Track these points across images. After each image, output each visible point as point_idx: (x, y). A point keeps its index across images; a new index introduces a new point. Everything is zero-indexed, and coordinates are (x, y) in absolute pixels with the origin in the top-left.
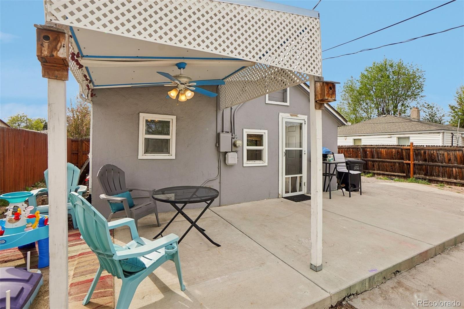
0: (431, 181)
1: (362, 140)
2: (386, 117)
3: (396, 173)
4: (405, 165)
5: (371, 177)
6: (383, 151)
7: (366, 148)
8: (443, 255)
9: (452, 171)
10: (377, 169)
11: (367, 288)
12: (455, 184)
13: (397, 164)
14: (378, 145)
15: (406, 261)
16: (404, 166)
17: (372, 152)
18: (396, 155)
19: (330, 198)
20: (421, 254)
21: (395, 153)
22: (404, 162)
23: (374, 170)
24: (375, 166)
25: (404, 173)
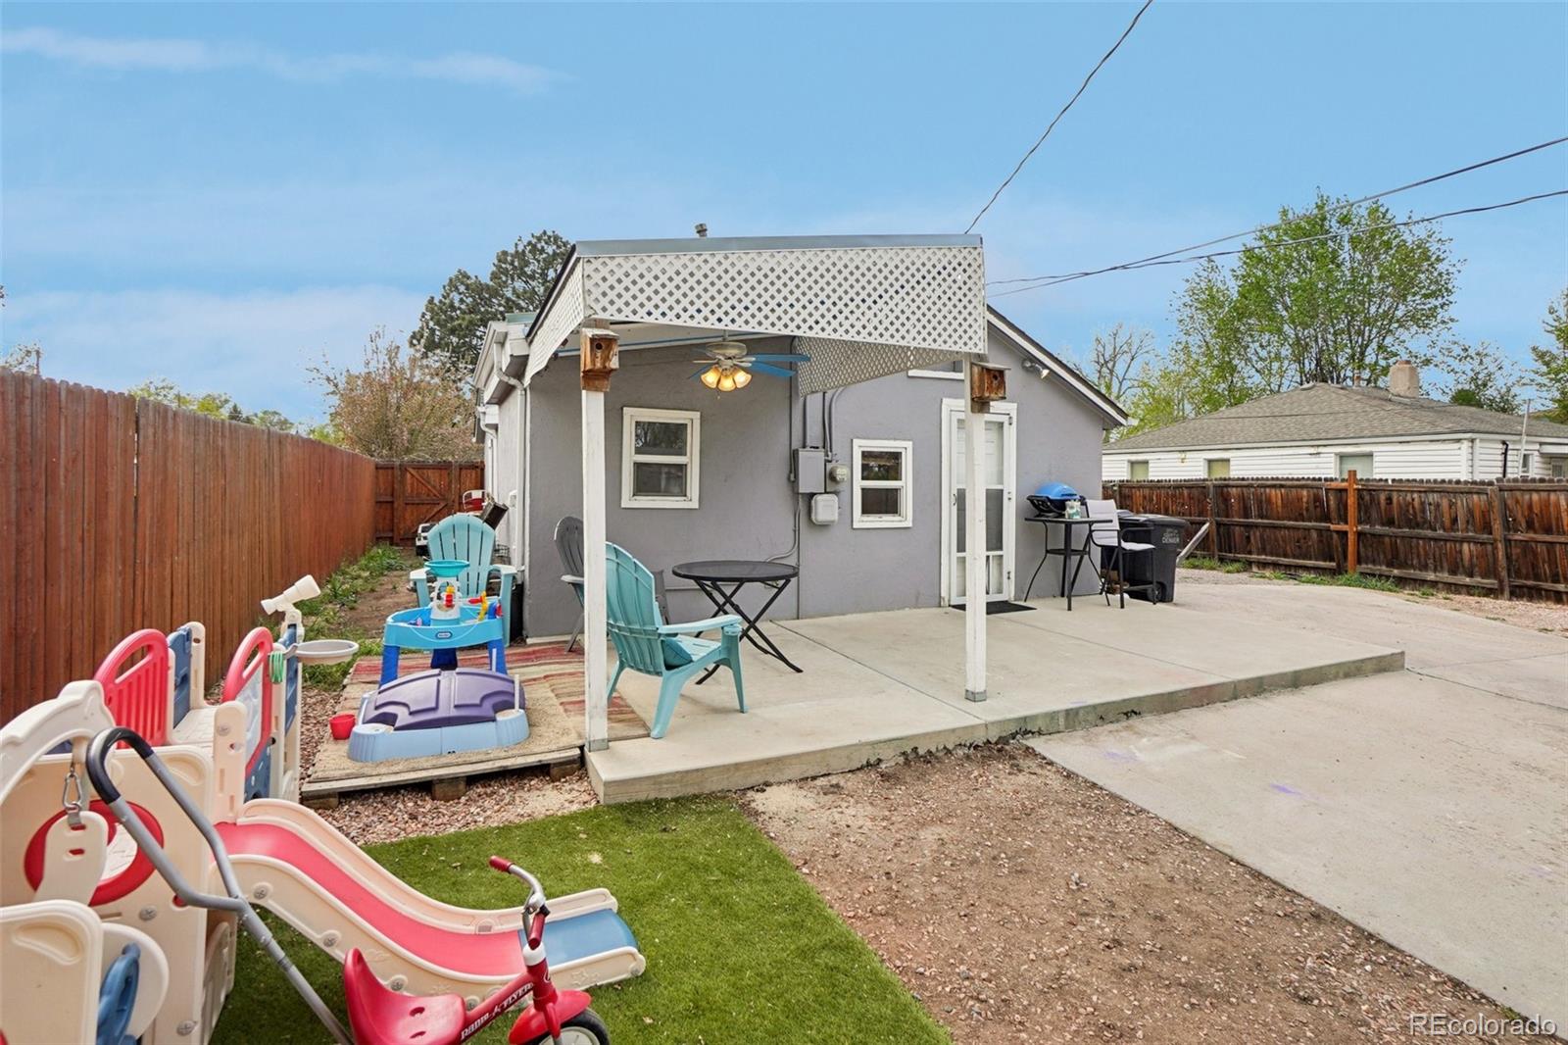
0: (1401, 582)
1: (1232, 463)
2: (1312, 392)
3: (1310, 559)
4: (1335, 536)
5: (1238, 572)
6: (1276, 495)
7: (1227, 486)
8: (1252, 699)
9: (1461, 552)
10: (1258, 549)
11: (1062, 728)
12: (1470, 590)
13: (1314, 535)
14: (1262, 479)
15: (1153, 696)
16: (1331, 536)
17: (1243, 499)
18: (1312, 508)
20: (1194, 690)
21: (1307, 503)
22: (1332, 527)
23: (1250, 553)
24: (1252, 538)
25: (1332, 559)
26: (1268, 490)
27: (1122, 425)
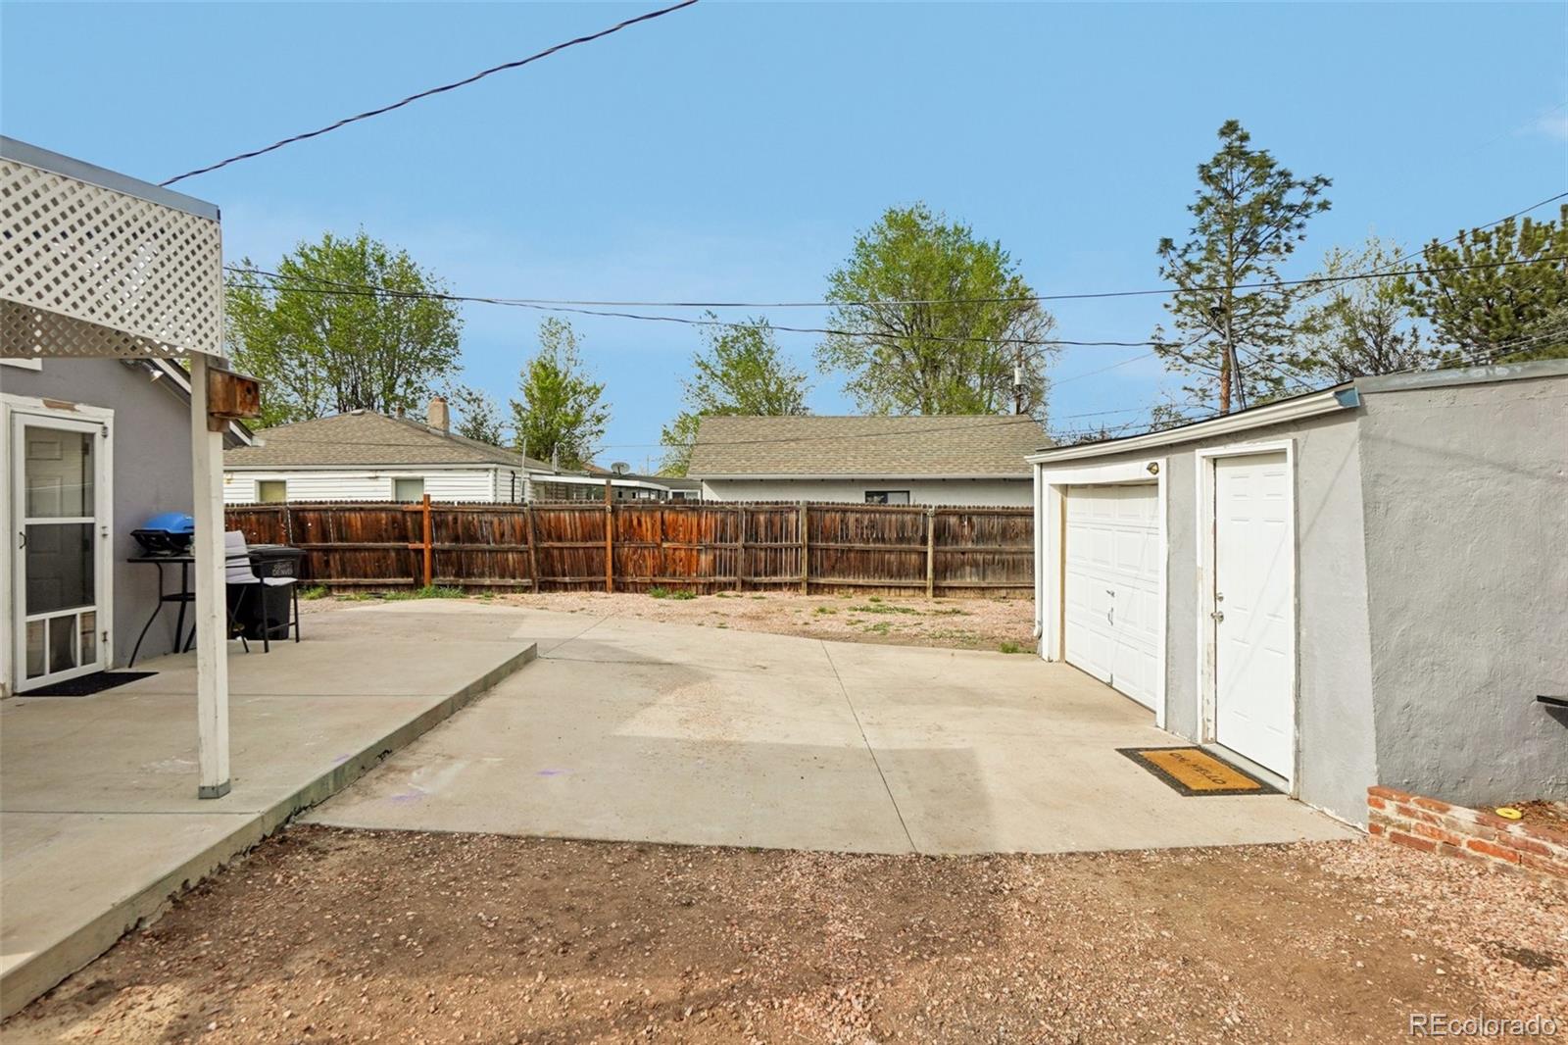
0: (468, 589)
1: (288, 485)
2: (362, 419)
3: (389, 577)
4: (412, 554)
5: (321, 597)
6: (356, 519)
7: (304, 510)
8: (465, 710)
9: (507, 559)
10: (338, 572)
12: (513, 589)
13: (393, 554)
14: (341, 502)
15: (401, 729)
16: (409, 554)
17: (321, 523)
18: (390, 528)
20: (427, 714)
21: (386, 524)
22: (410, 546)
23: (330, 577)
24: (332, 563)
25: (409, 575)
26: (347, 514)
27: (245, 444)
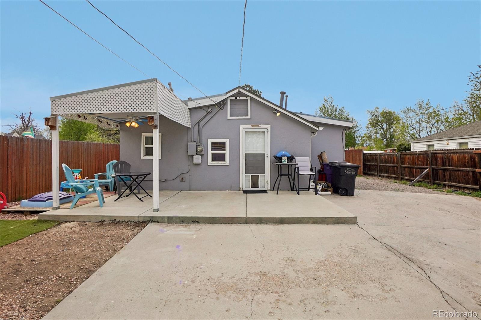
3: (469, 184)
4: (477, 174)
6: (455, 157)
7: (436, 153)
10: (448, 180)
11: (166, 222)
13: (471, 174)
14: (450, 150)
17: (442, 158)
18: (470, 162)
19: (277, 194)
20: (224, 218)
21: (468, 160)
23: (445, 181)
24: (446, 175)
25: (476, 184)
26: (452, 154)
